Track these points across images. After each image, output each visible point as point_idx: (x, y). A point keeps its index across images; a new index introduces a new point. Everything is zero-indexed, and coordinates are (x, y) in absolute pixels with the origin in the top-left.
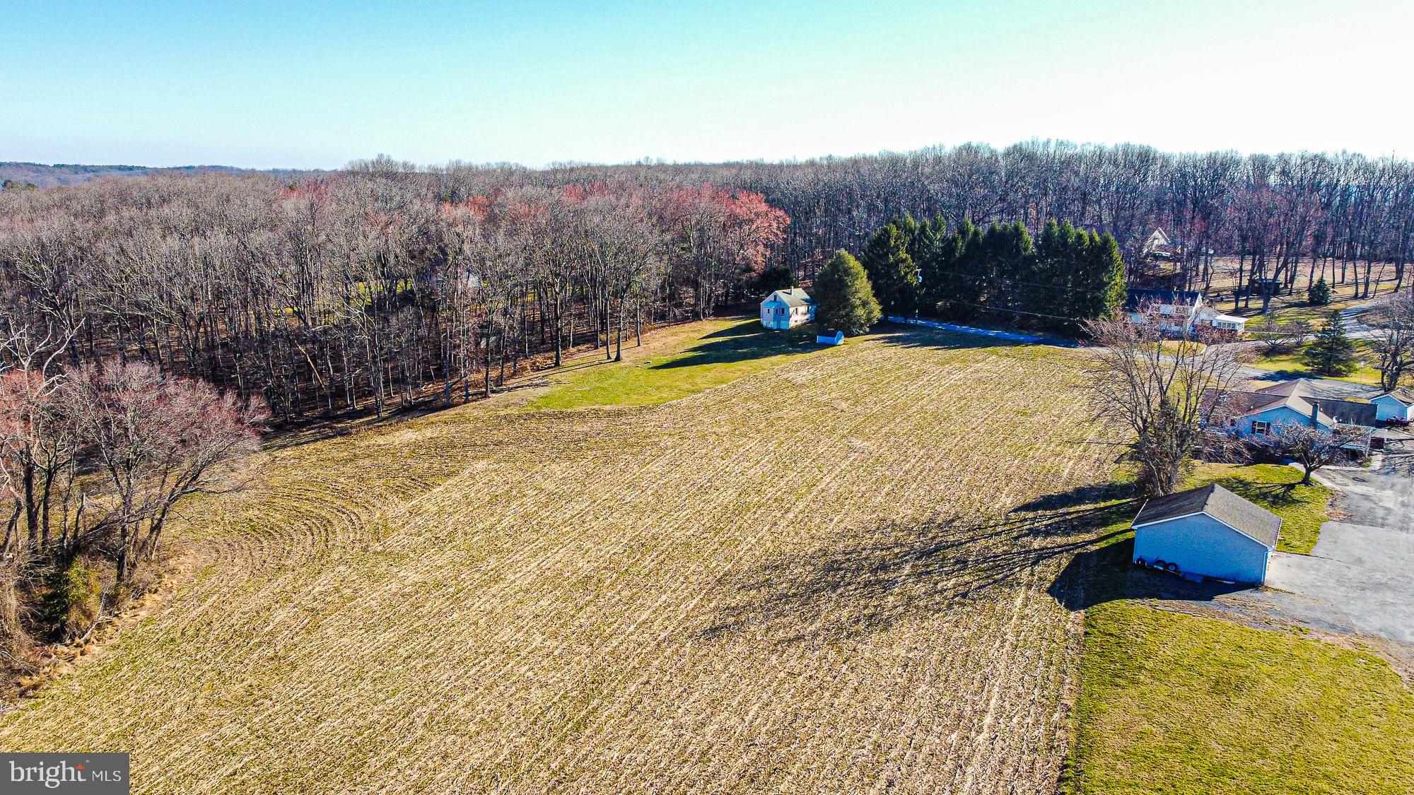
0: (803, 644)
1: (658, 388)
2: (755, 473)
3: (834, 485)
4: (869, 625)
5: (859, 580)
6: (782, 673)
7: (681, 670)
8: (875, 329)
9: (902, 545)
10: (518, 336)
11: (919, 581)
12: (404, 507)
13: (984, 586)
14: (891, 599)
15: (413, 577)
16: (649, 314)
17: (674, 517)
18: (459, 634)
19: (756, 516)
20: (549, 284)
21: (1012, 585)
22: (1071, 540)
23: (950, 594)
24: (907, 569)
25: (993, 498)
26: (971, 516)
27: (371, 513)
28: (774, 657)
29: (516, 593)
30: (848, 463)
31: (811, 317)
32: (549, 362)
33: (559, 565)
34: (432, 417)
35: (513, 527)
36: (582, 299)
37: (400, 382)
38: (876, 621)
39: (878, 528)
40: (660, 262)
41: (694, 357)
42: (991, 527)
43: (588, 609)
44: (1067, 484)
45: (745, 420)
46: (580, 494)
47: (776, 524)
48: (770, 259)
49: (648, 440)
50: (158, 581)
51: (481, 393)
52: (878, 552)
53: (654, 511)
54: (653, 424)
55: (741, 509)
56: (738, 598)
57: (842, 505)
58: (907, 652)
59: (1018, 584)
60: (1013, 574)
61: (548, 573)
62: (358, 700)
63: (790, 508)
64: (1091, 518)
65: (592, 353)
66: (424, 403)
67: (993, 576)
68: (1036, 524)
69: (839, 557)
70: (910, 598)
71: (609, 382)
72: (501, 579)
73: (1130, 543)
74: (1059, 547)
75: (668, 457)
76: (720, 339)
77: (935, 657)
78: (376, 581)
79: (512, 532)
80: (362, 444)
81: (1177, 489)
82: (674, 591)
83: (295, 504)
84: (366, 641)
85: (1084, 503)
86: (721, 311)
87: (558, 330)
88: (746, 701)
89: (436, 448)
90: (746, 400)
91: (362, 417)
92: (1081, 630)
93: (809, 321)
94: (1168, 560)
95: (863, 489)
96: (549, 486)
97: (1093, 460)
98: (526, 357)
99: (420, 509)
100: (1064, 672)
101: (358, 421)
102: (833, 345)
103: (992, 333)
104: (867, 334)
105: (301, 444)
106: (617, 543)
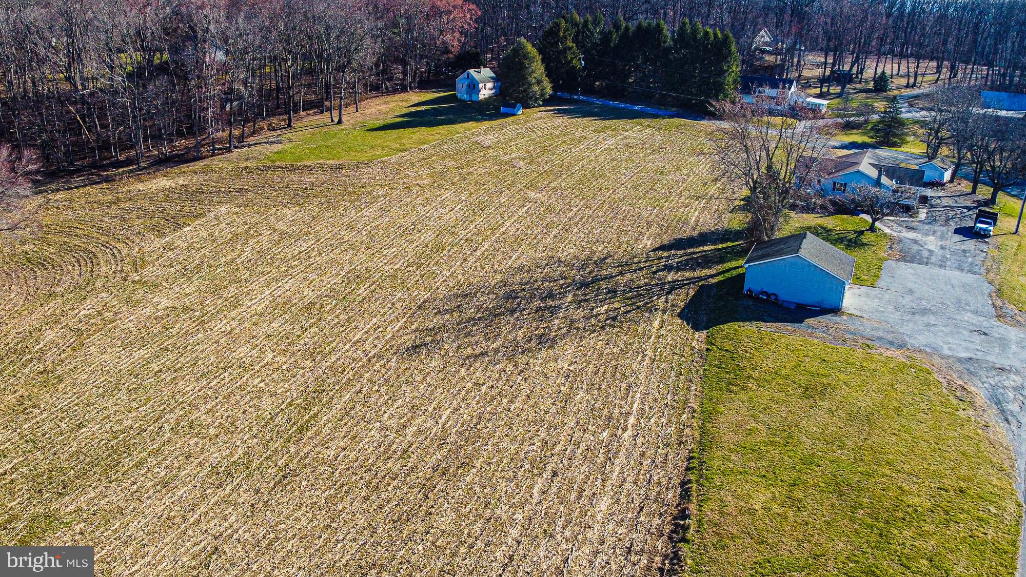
0: (487, 359)
1: (372, 147)
2: (451, 218)
3: (513, 229)
4: (539, 344)
5: (532, 306)
6: (469, 383)
7: (387, 381)
8: (546, 103)
9: (566, 278)
10: (257, 101)
11: (579, 307)
12: (159, 243)
13: (630, 311)
14: (557, 321)
15: (165, 303)
16: (365, 86)
17: (384, 254)
18: (203, 351)
19: (450, 254)
20: (283, 59)
21: (651, 311)
22: (697, 274)
23: (602, 318)
24: (570, 298)
25: (637, 240)
26: (620, 255)
27: (130, 249)
28: (463, 370)
29: (251, 316)
30: (524, 211)
31: (496, 92)
32: (283, 123)
33: (288, 293)
34: (184, 167)
35: (250, 261)
36: (311, 72)
37: (157, 138)
38: (545, 340)
39: (547, 264)
40: (375, 43)
41: (402, 122)
42: (635, 264)
43: (312, 330)
44: (694, 229)
45: (442, 174)
46: (308, 233)
47: (466, 260)
48: (464, 44)
49: (364, 190)
51: (226, 148)
52: (547, 284)
53: (367, 248)
54: (367, 176)
55: (439, 247)
56: (435, 321)
57: (519, 245)
58: (569, 365)
59: (656, 310)
60: (652, 301)
61: (279, 300)
62: (115, 408)
63: (477, 247)
64: (713, 257)
65: (318, 117)
66: (177, 156)
67: (636, 303)
68: (670, 262)
69: (516, 288)
70: (572, 321)
71: (332, 141)
72: (240, 305)
73: (742, 277)
74: (687, 279)
75: (379, 204)
76: (423, 108)
77: (591, 369)
78: (134, 306)
79: (250, 266)
80: (124, 190)
81: (778, 235)
82: (383, 315)
83: (66, 239)
84: (123, 357)
85: (707, 245)
86: (423, 85)
87: (290, 97)
88: (440, 407)
89: (187, 193)
90: (444, 158)
91: (125, 167)
92: (704, 347)
93: (495, 95)
94: (770, 291)
95: (536, 232)
96: (281, 226)
97: (713, 211)
98: (264, 119)
99: (172, 245)
100: (691, 381)
101: (121, 170)
102: (514, 115)
103: (637, 108)
104: (541, 106)
105: (72, 188)
106: (337, 275)
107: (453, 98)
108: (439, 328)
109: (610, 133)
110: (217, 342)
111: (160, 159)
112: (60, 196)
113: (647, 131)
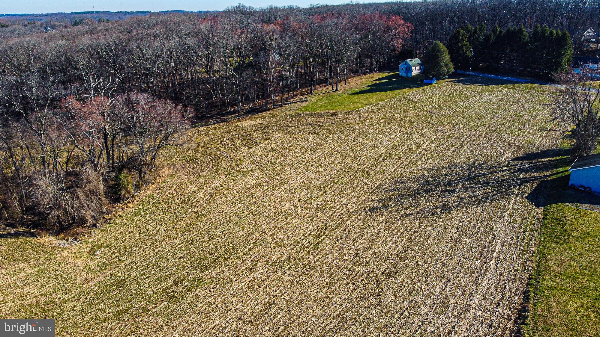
0: (412, 217)
1: (353, 103)
2: (394, 141)
3: (429, 147)
4: (442, 210)
5: (438, 190)
6: (402, 229)
7: (359, 226)
8: (450, 77)
9: (459, 174)
10: (295, 80)
11: (466, 191)
12: (248, 152)
13: (496, 194)
14: (453, 198)
15: (251, 181)
16: (350, 70)
17: (358, 159)
18: (268, 206)
19: (394, 160)
20: (308, 58)
21: (509, 195)
22: (539, 174)
23: (480, 197)
24: (461, 185)
25: (502, 154)
26: (491, 162)
27: (235, 155)
28: (399, 222)
29: (291, 190)
30: (435, 137)
31: (422, 71)
32: (308, 91)
33: (309, 179)
34: (260, 115)
35: (291, 161)
36: (322, 64)
37: (247, 100)
38: (446, 208)
39: (448, 167)
40: (356, 48)
41: (369, 89)
42: (501, 167)
43: (321, 197)
44: (538, 148)
45: (390, 118)
46: (320, 148)
47: (402, 163)
48: (404, 45)
49: (348, 126)
50: (154, 179)
51: (280, 105)
52: (448, 177)
53: (350, 156)
54: (350, 118)
55: (387, 156)
56: (384, 195)
57: (432, 156)
58: (459, 223)
59: (512, 194)
60: (510, 189)
61: (305, 182)
62: (228, 231)
63: (408, 157)
64: (549, 165)
65: (326, 88)
66: (257, 109)
67: (500, 190)
68: (522, 167)
69: (430, 179)
70: (462, 199)
71: (333, 100)
72: (286, 184)
73: (568, 177)
74: (533, 177)
75: (356, 133)
76: (381, 81)
77: (471, 225)
78: (236, 183)
79: (291, 164)
80: (232, 126)
81: (593, 152)
82: (357, 191)
83: (206, 150)
84: (232, 207)
85: (546, 158)
86: (381, 69)
87: (312, 77)
88: (386, 241)
89: (261, 128)
90: (391, 108)
91: (232, 114)
92: (541, 216)
93: (421, 73)
94: (586, 186)
95: (442, 149)
96: (306, 144)
97: (551, 138)
98: (298, 90)
99: (254, 153)
100: (532, 235)
101: (231, 116)
102: (431, 84)
103: (506, 78)
104: (447, 79)
105: (209, 125)
106: (334, 170)
107: (397, 76)
108: (387, 199)
109: (488, 93)
110: (275, 202)
111: (249, 110)
112: (204, 129)
113: (511, 91)
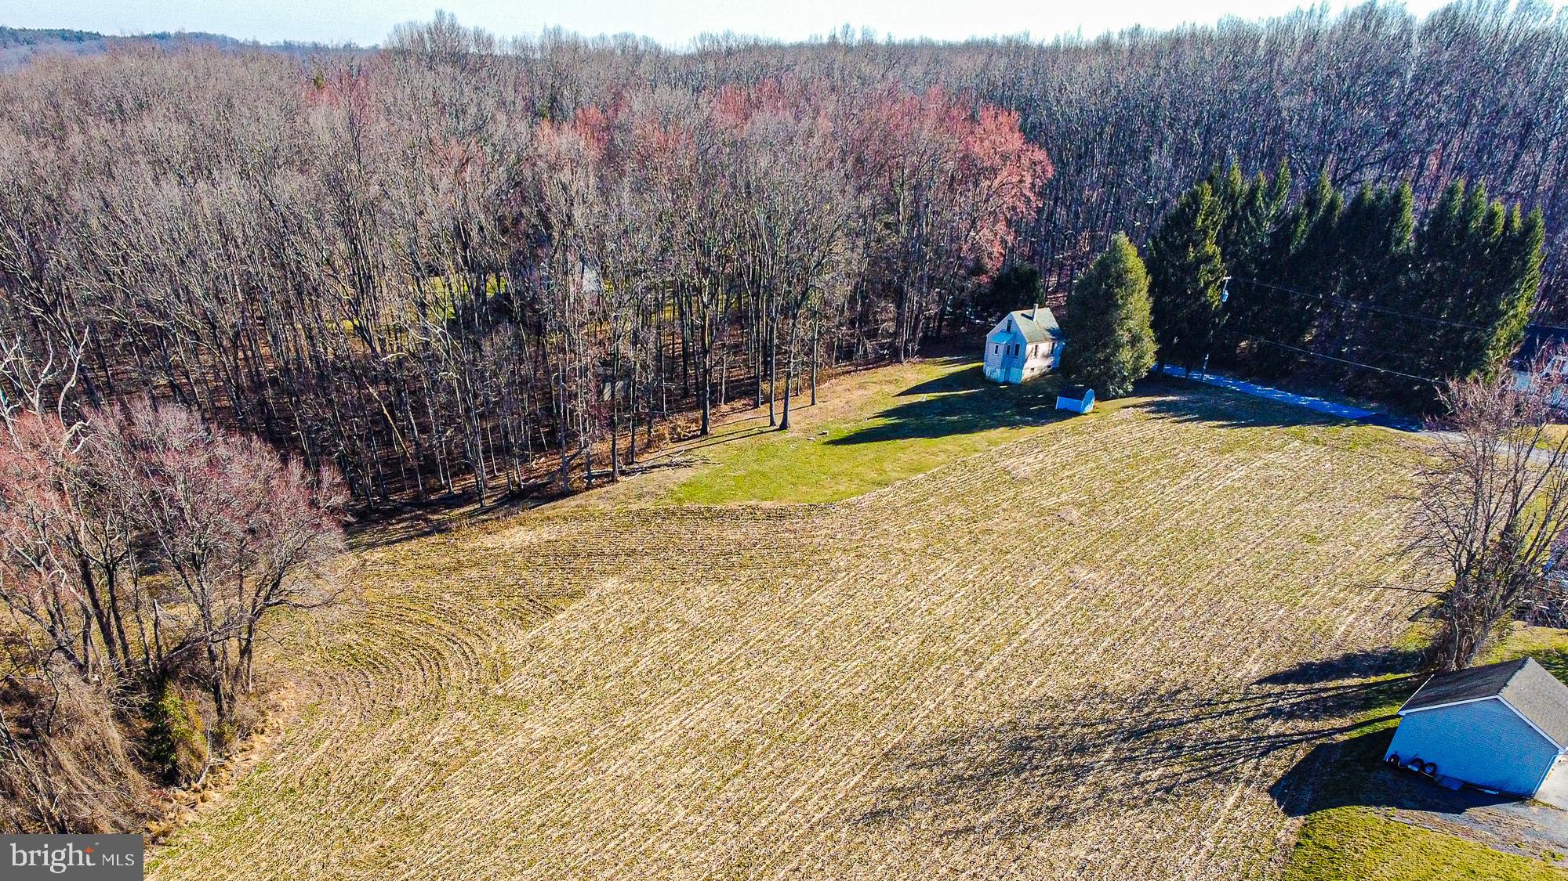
1: (834, 476)
2: (946, 612)
3: (1041, 635)
5: (1049, 763)
6: (944, 869)
7: (834, 858)
8: (1145, 385)
9: (1109, 721)
10: (653, 381)
11: (1119, 769)
12: (524, 637)
13: (1195, 780)
14: (1082, 789)
15: (542, 731)
16: (830, 348)
17: (841, 669)
19: (940, 673)
20: (695, 288)
21: (1229, 781)
22: (1318, 725)
23: (1151, 787)
24: (1109, 753)
25: (1238, 662)
26: (1203, 688)
27: (486, 645)
29: (656, 757)
30: (1064, 603)
31: (1054, 363)
32: (694, 427)
33: (704, 725)
34: (548, 509)
35: (650, 671)
36: (739, 319)
37: (502, 451)
39: (1084, 698)
40: (852, 250)
41: (886, 426)
42: (1224, 703)
43: (736, 780)
44: (1337, 647)
45: (943, 529)
46: (731, 630)
47: (961, 684)
48: (1012, 251)
49: (816, 557)
50: (262, 719)
51: (607, 475)
52: (1079, 729)
53: (817, 659)
54: (824, 531)
55: (923, 662)
56: (906, 777)
57: (1046, 663)
60: (1233, 766)
61: (692, 734)
63: (981, 664)
64: (1353, 697)
65: (750, 414)
66: (536, 487)
67: (1209, 767)
68: (1280, 703)
69: (1031, 733)
71: (771, 464)
72: (639, 738)
73: (1390, 733)
74: (1301, 734)
75: (839, 583)
76: (923, 397)
78: (500, 733)
79: (650, 679)
80: (466, 547)
81: (1477, 661)
82: (833, 765)
85: (1350, 676)
86: (930, 347)
87: (706, 371)
89: (555, 556)
90: (948, 500)
91: (462, 506)
92: (1293, 840)
93: (1053, 370)
94: (1428, 759)
95: (1077, 641)
96: (693, 617)
97: (1381, 614)
98: (663, 418)
99: (542, 641)
101: (457, 512)
102: (1077, 414)
103: (1305, 401)
104: (1128, 395)
105: (393, 542)
106: (772, 700)
107: (977, 377)
108: (911, 789)
109: (1242, 455)
110: (612, 790)
111: (511, 492)
112: (379, 554)
113: (1311, 451)
